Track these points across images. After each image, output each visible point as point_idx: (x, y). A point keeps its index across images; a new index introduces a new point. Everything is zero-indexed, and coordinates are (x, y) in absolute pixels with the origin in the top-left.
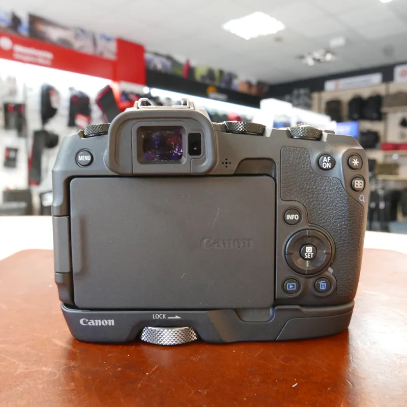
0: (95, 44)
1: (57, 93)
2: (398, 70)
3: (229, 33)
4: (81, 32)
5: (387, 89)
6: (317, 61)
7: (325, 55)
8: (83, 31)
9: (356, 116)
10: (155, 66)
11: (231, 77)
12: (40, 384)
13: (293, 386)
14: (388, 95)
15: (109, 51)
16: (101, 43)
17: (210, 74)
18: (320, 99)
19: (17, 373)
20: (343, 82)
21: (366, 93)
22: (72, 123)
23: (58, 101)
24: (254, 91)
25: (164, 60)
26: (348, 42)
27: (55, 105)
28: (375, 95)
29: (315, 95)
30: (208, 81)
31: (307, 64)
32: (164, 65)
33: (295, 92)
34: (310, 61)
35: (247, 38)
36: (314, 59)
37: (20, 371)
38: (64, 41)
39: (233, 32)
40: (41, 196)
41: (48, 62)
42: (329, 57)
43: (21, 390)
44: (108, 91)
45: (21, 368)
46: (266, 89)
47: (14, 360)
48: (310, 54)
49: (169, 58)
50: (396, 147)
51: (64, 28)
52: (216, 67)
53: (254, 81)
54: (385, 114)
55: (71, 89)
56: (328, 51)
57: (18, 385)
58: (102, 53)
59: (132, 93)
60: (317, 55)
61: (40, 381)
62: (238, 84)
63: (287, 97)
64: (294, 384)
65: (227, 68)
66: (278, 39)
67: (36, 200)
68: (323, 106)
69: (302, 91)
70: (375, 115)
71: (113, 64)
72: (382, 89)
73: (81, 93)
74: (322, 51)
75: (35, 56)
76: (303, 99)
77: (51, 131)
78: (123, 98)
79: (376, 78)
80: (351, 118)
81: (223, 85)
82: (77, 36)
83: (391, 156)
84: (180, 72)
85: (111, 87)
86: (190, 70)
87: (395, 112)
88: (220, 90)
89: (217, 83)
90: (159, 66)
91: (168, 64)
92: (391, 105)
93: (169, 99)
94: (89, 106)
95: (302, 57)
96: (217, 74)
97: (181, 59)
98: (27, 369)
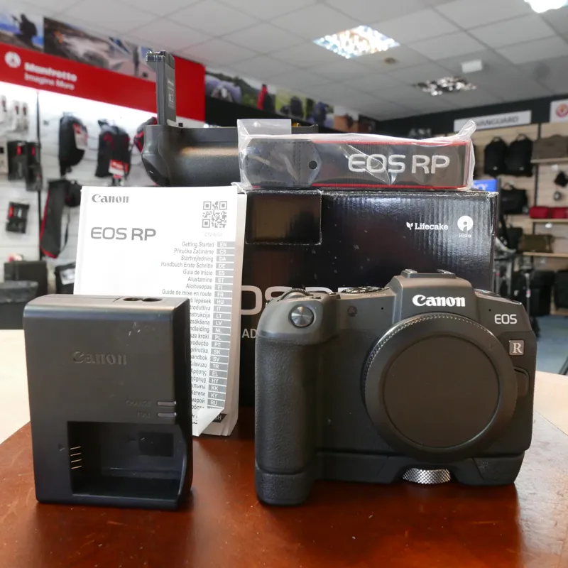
4: (117, 45)
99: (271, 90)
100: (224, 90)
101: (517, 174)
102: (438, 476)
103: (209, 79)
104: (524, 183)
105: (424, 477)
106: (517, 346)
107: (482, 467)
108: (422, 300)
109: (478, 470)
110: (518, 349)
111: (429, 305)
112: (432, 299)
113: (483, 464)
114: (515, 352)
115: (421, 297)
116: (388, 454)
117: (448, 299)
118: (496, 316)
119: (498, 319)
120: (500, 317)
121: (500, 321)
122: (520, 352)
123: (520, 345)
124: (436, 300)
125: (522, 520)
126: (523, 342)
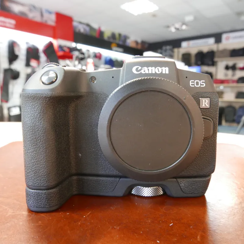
0: (42, 15)
1: (18, 45)
2: (224, 36)
3: (124, 11)
4: (33, 8)
5: (218, 47)
6: (177, 29)
7: (182, 26)
8: (34, 7)
9: (199, 63)
10: (79, 30)
11: (126, 38)
12: (21, 222)
13: (170, 225)
14: (218, 51)
15: (51, 20)
16: (46, 15)
17: (113, 36)
18: (178, 52)
19: (8, 215)
20: (192, 42)
21: (205, 49)
22: (28, 64)
23: (19, 51)
24: (139, 47)
25: (85, 27)
26: (196, 19)
27: (17, 52)
28: (210, 51)
29: (176, 50)
30: (111, 40)
31: (171, 31)
32: (85, 30)
33: (164, 48)
34: (173, 30)
35: (136, 14)
36: (176, 28)
37: (9, 214)
38: (23, 13)
39: (127, 10)
40: (9, 109)
41: (12, 26)
42: (184, 27)
43: (10, 225)
44: (50, 45)
45: (10, 212)
46: (146, 46)
47: (6, 208)
48: (173, 25)
49: (88, 25)
50: (222, 82)
51: (22, 5)
52: (117, 32)
53: (139, 41)
54: (216, 62)
55: (27, 43)
56: (184, 24)
57: (8, 222)
58: (46, 21)
59: (65, 46)
60: (177, 26)
61: (21, 220)
62: (130, 42)
63: (159, 51)
64: (171, 224)
65: (124, 32)
66: (154, 15)
67: (5, 112)
68: (180, 56)
69: (168, 47)
70: (210, 63)
71: (53, 28)
72: (215, 47)
73: (33, 46)
74: (180, 23)
75: (4, 22)
76: (169, 52)
77: (14, 69)
78: (60, 49)
79: (212, 41)
80: (197, 64)
81: (121, 43)
82: (30, 10)
83: (219, 87)
84: (95, 34)
85: (52, 42)
86: (101, 33)
87: (222, 61)
88: (119, 46)
89: (117, 41)
90: (82, 30)
91: (88, 29)
92: (219, 57)
93: (88, 51)
94: (39, 54)
95: (168, 27)
96: (117, 36)
97: (95, 26)
98: (14, 213)
99: (103, 29)
100: (82, 29)
101: (208, 65)
102: (156, 190)
103: (75, 24)
104: (211, 69)
105: (147, 192)
106: (205, 101)
107: (182, 185)
108: (139, 69)
109: (180, 186)
110: (206, 104)
111: (143, 72)
112: (146, 68)
113: (183, 183)
114: (204, 106)
115: (138, 68)
116: (120, 177)
117: (157, 68)
118: (191, 81)
119: (192, 83)
120: (194, 82)
121: (194, 85)
122: (207, 105)
123: (207, 101)
124: (148, 69)
125: (210, 221)
126: (209, 99)
